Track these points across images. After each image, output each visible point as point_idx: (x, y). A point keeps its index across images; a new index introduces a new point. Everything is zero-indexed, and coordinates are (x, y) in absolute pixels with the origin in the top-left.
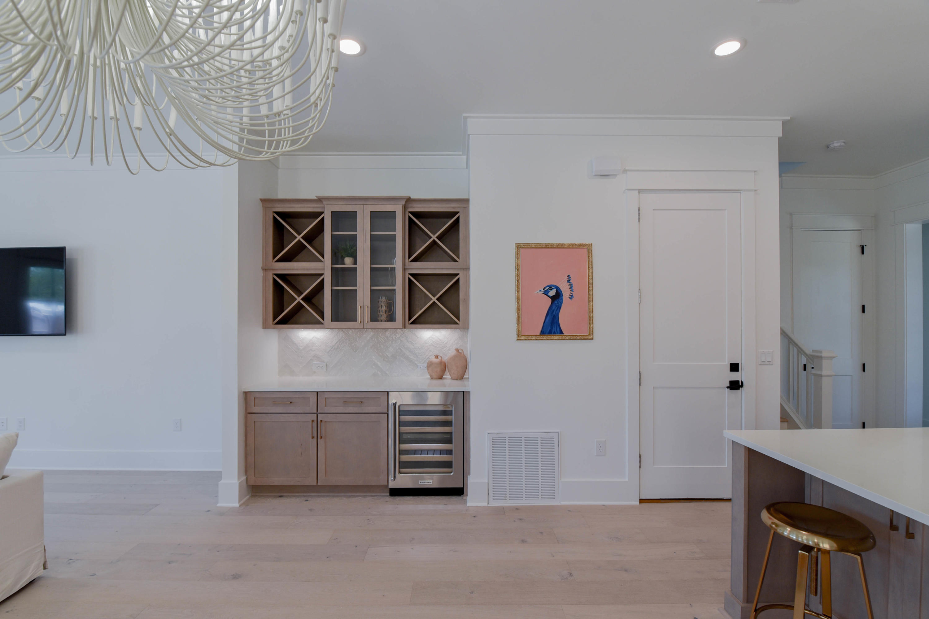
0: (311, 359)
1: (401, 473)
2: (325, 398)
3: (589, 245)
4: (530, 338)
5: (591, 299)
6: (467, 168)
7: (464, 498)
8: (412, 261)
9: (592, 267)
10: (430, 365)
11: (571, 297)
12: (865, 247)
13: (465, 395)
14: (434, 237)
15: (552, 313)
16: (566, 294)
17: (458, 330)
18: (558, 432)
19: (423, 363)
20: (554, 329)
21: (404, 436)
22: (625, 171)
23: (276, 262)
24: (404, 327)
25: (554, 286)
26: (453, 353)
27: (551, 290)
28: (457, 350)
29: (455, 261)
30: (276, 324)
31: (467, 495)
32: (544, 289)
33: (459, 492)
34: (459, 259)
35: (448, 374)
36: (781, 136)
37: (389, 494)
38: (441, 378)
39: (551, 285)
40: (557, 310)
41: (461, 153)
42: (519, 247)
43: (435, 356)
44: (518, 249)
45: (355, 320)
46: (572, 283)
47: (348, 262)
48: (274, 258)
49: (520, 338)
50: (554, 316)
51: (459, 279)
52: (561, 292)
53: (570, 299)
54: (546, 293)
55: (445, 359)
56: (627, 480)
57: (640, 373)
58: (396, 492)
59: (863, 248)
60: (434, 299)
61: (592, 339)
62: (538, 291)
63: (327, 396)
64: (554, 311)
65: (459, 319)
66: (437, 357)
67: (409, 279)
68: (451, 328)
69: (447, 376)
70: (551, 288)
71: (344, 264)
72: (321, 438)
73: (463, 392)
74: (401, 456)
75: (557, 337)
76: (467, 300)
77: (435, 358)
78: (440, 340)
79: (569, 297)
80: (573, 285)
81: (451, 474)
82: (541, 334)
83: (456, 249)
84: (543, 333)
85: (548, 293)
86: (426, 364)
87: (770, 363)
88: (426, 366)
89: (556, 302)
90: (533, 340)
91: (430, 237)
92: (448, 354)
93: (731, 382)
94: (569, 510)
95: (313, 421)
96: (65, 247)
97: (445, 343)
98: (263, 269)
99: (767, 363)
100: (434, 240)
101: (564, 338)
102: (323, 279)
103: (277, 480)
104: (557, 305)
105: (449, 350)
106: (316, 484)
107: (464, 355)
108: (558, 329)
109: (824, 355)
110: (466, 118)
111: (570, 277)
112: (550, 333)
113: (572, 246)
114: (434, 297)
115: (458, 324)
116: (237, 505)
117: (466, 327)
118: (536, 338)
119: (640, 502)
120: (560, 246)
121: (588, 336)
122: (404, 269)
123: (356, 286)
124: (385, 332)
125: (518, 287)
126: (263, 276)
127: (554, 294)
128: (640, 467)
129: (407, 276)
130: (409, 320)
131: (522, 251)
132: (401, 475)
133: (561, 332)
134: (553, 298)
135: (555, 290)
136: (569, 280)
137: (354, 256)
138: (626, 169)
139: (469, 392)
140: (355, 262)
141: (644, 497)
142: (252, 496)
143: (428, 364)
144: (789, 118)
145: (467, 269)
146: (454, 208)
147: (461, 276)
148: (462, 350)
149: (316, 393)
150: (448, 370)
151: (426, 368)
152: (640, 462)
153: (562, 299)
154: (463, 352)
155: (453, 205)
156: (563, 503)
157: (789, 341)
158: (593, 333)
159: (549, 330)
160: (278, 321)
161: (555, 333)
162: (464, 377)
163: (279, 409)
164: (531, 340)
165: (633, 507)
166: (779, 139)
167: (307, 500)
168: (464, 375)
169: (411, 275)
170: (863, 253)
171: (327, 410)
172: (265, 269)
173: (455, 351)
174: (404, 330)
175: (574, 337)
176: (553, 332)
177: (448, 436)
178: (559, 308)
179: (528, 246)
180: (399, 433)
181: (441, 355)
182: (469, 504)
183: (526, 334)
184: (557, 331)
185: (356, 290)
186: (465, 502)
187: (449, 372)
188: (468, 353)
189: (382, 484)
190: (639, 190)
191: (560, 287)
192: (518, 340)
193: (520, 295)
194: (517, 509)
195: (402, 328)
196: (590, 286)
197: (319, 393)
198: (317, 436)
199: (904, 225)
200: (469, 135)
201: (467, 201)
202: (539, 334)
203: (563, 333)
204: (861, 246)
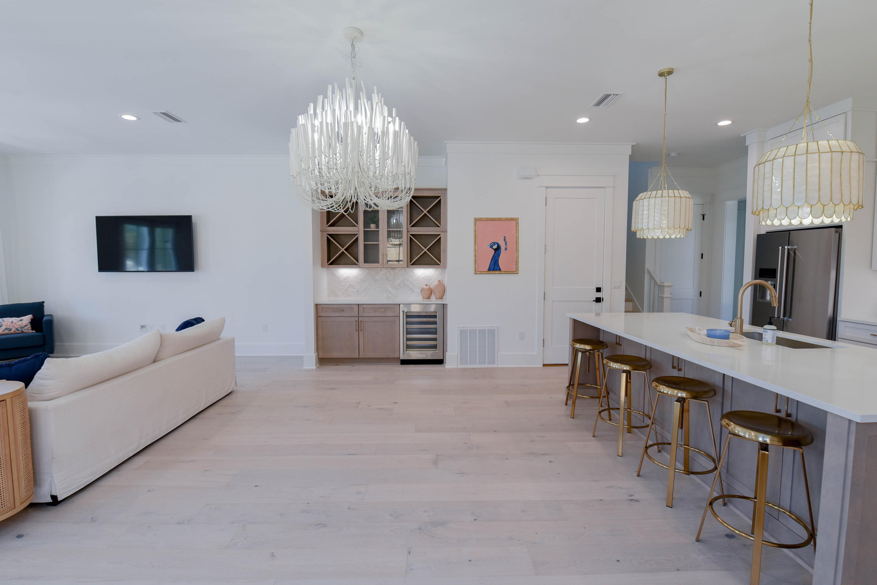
0: (348, 287)
1: (407, 351)
2: (363, 308)
3: (517, 219)
4: (482, 273)
5: (517, 250)
6: (445, 166)
7: (444, 365)
8: (411, 227)
9: (518, 232)
10: (422, 290)
11: (506, 249)
12: (705, 216)
13: (444, 306)
14: (425, 212)
15: (495, 258)
16: (503, 247)
17: (440, 269)
18: (497, 327)
19: (418, 289)
20: (496, 268)
21: (409, 330)
22: (538, 175)
23: (328, 226)
24: (408, 267)
25: (496, 243)
26: (436, 283)
27: (494, 245)
28: (439, 281)
29: (439, 227)
30: (329, 265)
31: (445, 363)
32: (490, 244)
33: (440, 362)
34: (441, 225)
35: (434, 296)
36: (631, 154)
37: (400, 364)
38: (429, 298)
39: (495, 242)
40: (498, 256)
41: (442, 157)
42: (476, 220)
43: (426, 285)
44: (475, 221)
45: (378, 262)
46: (507, 241)
47: (373, 226)
48: (327, 224)
49: (476, 273)
50: (496, 260)
51: (440, 237)
52: (500, 246)
53: (505, 251)
54: (491, 247)
55: (432, 287)
56: (536, 353)
57: (544, 293)
58: (405, 362)
59: (704, 216)
60: (425, 250)
61: (518, 273)
62: (487, 246)
63: (364, 306)
64: (496, 257)
65: (440, 262)
66: (427, 285)
67: (410, 238)
68: (435, 268)
69: (433, 297)
70: (494, 244)
71: (370, 228)
72: (361, 331)
73: (443, 304)
74: (407, 342)
75: (497, 272)
76: (445, 250)
77: (426, 286)
78: (429, 275)
79: (505, 250)
80: (507, 242)
81: (437, 351)
82: (488, 270)
83: (438, 218)
84: (489, 270)
85: (492, 247)
86: (420, 290)
87: (619, 287)
88: (420, 291)
89: (497, 252)
90: (484, 274)
91: (423, 212)
92: (433, 284)
93: (597, 298)
94: (503, 369)
95: (356, 321)
96: (191, 216)
97: (431, 277)
98: (321, 231)
99: (617, 287)
100: (425, 214)
101: (501, 273)
102: (358, 237)
103: (335, 355)
104: (498, 254)
105: (434, 281)
106: (358, 357)
107: (443, 284)
108: (498, 268)
109: (665, 284)
110: (445, 143)
111: (505, 238)
112: (494, 270)
113: (507, 220)
114: (425, 248)
115: (440, 265)
116: (315, 368)
117: (445, 267)
118: (485, 273)
119: (543, 366)
120: (500, 219)
121: (515, 272)
122: (408, 232)
123: (378, 241)
124: (395, 270)
125: (475, 243)
126: (321, 235)
127: (496, 247)
128: (543, 346)
129: (409, 236)
130: (410, 262)
131: (478, 222)
132: (408, 352)
133: (500, 270)
134: (496, 250)
135: (497, 245)
136: (505, 239)
137: (377, 224)
138: (539, 174)
139: (447, 304)
140: (377, 227)
141: (546, 363)
142: (320, 365)
143: (421, 290)
144: (635, 144)
145: (445, 231)
146: (438, 194)
147: (442, 236)
148: (442, 281)
149: (358, 305)
150: (434, 293)
151: (420, 293)
152: (544, 343)
153: (501, 251)
154: (443, 282)
155: (437, 192)
156: (499, 366)
157: (651, 277)
158: (518, 270)
159: (493, 268)
160: (330, 263)
161: (496, 270)
162: (443, 298)
163: (337, 314)
164: (483, 274)
165: (539, 368)
166: (630, 156)
167: (353, 366)
168: (443, 297)
169: (411, 235)
170: (703, 219)
171: (364, 315)
172: (322, 231)
173: (438, 282)
174: (407, 268)
175: (507, 272)
176: (495, 269)
177: (434, 330)
178: (499, 255)
179: (481, 220)
180: (406, 329)
181: (429, 284)
182: (446, 367)
183: (480, 271)
184: (497, 269)
185: (379, 244)
186: (445, 366)
187: (434, 294)
188: (446, 284)
189: (396, 357)
190: (546, 186)
191: (500, 243)
192: (475, 274)
193: (476, 247)
194: (474, 369)
195: (406, 267)
196: (517, 243)
197: (359, 305)
198: (358, 330)
199: (726, 202)
200: (447, 153)
201: (446, 190)
202: (487, 271)
203: (501, 270)
204: (702, 215)
